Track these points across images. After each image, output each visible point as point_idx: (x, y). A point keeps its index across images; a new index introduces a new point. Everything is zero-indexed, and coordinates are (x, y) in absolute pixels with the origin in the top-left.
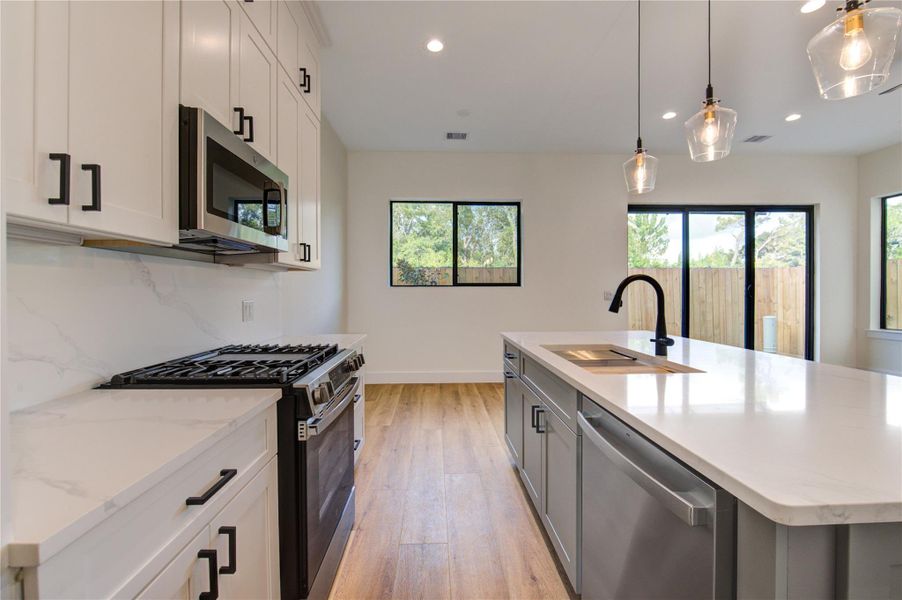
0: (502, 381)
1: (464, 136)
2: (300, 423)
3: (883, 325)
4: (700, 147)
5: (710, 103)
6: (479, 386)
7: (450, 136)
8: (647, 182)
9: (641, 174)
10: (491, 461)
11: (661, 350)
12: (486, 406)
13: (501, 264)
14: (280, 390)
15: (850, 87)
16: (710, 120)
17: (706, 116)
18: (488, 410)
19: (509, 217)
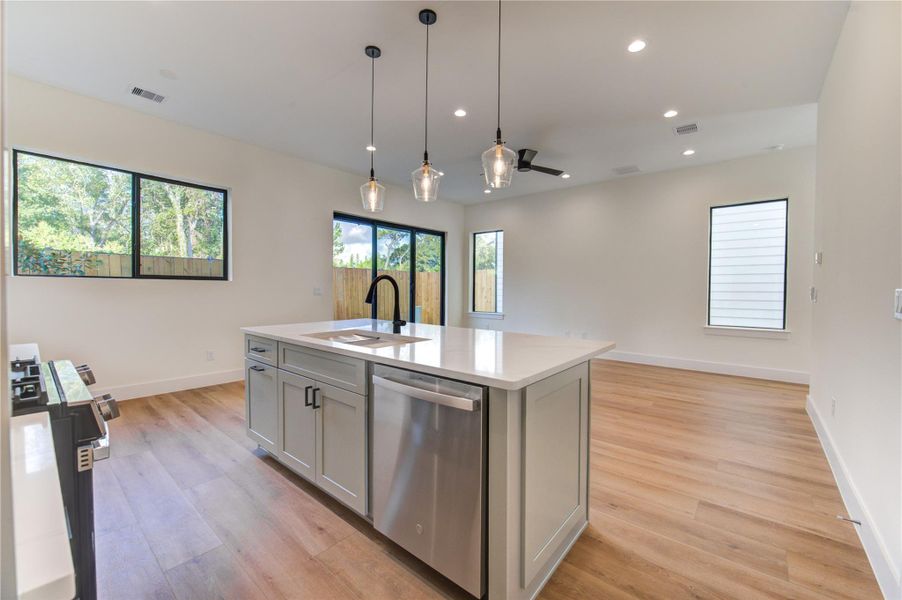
0: (242, 377)
1: (160, 99)
2: (79, 450)
3: (474, 310)
4: (421, 191)
5: (426, 164)
6: (176, 395)
7: (137, 91)
8: (378, 204)
9: (373, 196)
10: (234, 461)
11: (397, 330)
12: (199, 413)
13: (202, 254)
14: (47, 413)
15: (498, 182)
16: (426, 175)
17: (424, 172)
18: (204, 417)
19: (171, 197)
